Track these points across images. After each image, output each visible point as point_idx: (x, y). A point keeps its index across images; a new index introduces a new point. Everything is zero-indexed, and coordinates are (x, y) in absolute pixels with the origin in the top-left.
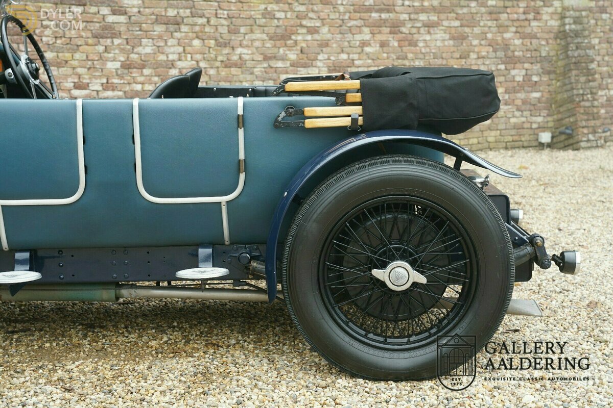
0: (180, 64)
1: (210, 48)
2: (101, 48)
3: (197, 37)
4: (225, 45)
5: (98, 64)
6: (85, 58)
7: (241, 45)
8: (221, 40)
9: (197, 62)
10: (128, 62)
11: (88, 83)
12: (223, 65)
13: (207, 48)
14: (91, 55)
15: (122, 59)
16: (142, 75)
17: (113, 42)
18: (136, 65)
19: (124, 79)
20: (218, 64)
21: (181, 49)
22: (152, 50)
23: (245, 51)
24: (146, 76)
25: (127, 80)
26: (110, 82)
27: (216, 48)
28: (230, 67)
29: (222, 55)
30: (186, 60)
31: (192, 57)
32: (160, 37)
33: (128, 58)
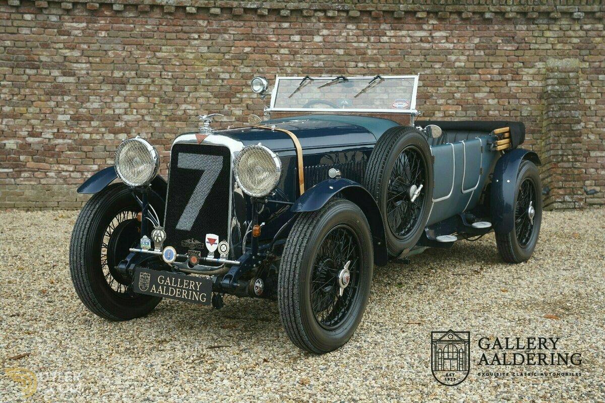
0: (126, 117)
1: (155, 104)
2: (53, 104)
3: (143, 95)
4: (170, 102)
5: (49, 117)
6: (38, 111)
7: (185, 101)
8: (166, 98)
9: (143, 116)
10: (77, 116)
11: (41, 133)
12: (168, 119)
13: (152, 104)
14: (44, 109)
15: (72, 113)
16: (90, 126)
17: (63, 99)
18: (84, 118)
19: (73, 130)
20: (163, 118)
21: (127, 105)
22: (99, 105)
23: (190, 107)
24: (94, 127)
25: (76, 130)
26: (60, 131)
27: (161, 104)
28: (174, 121)
29: (166, 110)
30: (132, 114)
31: (137, 112)
32: (107, 94)
33: (77, 112)
